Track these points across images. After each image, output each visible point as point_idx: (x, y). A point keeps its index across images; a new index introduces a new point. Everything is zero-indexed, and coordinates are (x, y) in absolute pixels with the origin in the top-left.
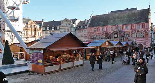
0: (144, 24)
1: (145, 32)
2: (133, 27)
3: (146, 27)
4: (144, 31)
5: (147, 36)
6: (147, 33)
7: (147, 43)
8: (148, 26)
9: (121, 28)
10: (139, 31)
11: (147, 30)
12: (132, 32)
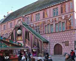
0: (63, 6)
1: (67, 20)
2: (46, 15)
3: (67, 11)
4: (63, 18)
5: (70, 27)
6: (70, 21)
7: (70, 43)
8: (71, 7)
9: (30, 19)
10: (55, 21)
11: (69, 16)
12: (45, 23)
